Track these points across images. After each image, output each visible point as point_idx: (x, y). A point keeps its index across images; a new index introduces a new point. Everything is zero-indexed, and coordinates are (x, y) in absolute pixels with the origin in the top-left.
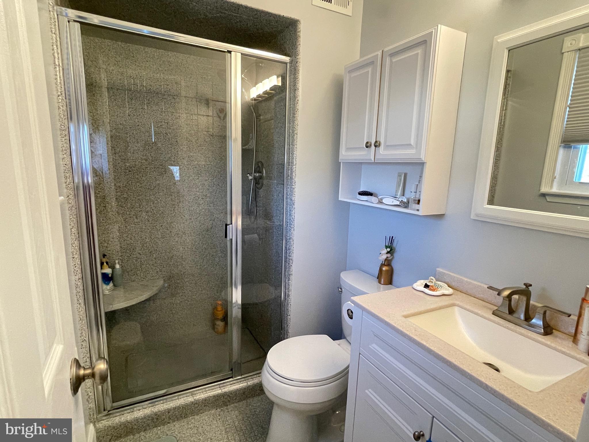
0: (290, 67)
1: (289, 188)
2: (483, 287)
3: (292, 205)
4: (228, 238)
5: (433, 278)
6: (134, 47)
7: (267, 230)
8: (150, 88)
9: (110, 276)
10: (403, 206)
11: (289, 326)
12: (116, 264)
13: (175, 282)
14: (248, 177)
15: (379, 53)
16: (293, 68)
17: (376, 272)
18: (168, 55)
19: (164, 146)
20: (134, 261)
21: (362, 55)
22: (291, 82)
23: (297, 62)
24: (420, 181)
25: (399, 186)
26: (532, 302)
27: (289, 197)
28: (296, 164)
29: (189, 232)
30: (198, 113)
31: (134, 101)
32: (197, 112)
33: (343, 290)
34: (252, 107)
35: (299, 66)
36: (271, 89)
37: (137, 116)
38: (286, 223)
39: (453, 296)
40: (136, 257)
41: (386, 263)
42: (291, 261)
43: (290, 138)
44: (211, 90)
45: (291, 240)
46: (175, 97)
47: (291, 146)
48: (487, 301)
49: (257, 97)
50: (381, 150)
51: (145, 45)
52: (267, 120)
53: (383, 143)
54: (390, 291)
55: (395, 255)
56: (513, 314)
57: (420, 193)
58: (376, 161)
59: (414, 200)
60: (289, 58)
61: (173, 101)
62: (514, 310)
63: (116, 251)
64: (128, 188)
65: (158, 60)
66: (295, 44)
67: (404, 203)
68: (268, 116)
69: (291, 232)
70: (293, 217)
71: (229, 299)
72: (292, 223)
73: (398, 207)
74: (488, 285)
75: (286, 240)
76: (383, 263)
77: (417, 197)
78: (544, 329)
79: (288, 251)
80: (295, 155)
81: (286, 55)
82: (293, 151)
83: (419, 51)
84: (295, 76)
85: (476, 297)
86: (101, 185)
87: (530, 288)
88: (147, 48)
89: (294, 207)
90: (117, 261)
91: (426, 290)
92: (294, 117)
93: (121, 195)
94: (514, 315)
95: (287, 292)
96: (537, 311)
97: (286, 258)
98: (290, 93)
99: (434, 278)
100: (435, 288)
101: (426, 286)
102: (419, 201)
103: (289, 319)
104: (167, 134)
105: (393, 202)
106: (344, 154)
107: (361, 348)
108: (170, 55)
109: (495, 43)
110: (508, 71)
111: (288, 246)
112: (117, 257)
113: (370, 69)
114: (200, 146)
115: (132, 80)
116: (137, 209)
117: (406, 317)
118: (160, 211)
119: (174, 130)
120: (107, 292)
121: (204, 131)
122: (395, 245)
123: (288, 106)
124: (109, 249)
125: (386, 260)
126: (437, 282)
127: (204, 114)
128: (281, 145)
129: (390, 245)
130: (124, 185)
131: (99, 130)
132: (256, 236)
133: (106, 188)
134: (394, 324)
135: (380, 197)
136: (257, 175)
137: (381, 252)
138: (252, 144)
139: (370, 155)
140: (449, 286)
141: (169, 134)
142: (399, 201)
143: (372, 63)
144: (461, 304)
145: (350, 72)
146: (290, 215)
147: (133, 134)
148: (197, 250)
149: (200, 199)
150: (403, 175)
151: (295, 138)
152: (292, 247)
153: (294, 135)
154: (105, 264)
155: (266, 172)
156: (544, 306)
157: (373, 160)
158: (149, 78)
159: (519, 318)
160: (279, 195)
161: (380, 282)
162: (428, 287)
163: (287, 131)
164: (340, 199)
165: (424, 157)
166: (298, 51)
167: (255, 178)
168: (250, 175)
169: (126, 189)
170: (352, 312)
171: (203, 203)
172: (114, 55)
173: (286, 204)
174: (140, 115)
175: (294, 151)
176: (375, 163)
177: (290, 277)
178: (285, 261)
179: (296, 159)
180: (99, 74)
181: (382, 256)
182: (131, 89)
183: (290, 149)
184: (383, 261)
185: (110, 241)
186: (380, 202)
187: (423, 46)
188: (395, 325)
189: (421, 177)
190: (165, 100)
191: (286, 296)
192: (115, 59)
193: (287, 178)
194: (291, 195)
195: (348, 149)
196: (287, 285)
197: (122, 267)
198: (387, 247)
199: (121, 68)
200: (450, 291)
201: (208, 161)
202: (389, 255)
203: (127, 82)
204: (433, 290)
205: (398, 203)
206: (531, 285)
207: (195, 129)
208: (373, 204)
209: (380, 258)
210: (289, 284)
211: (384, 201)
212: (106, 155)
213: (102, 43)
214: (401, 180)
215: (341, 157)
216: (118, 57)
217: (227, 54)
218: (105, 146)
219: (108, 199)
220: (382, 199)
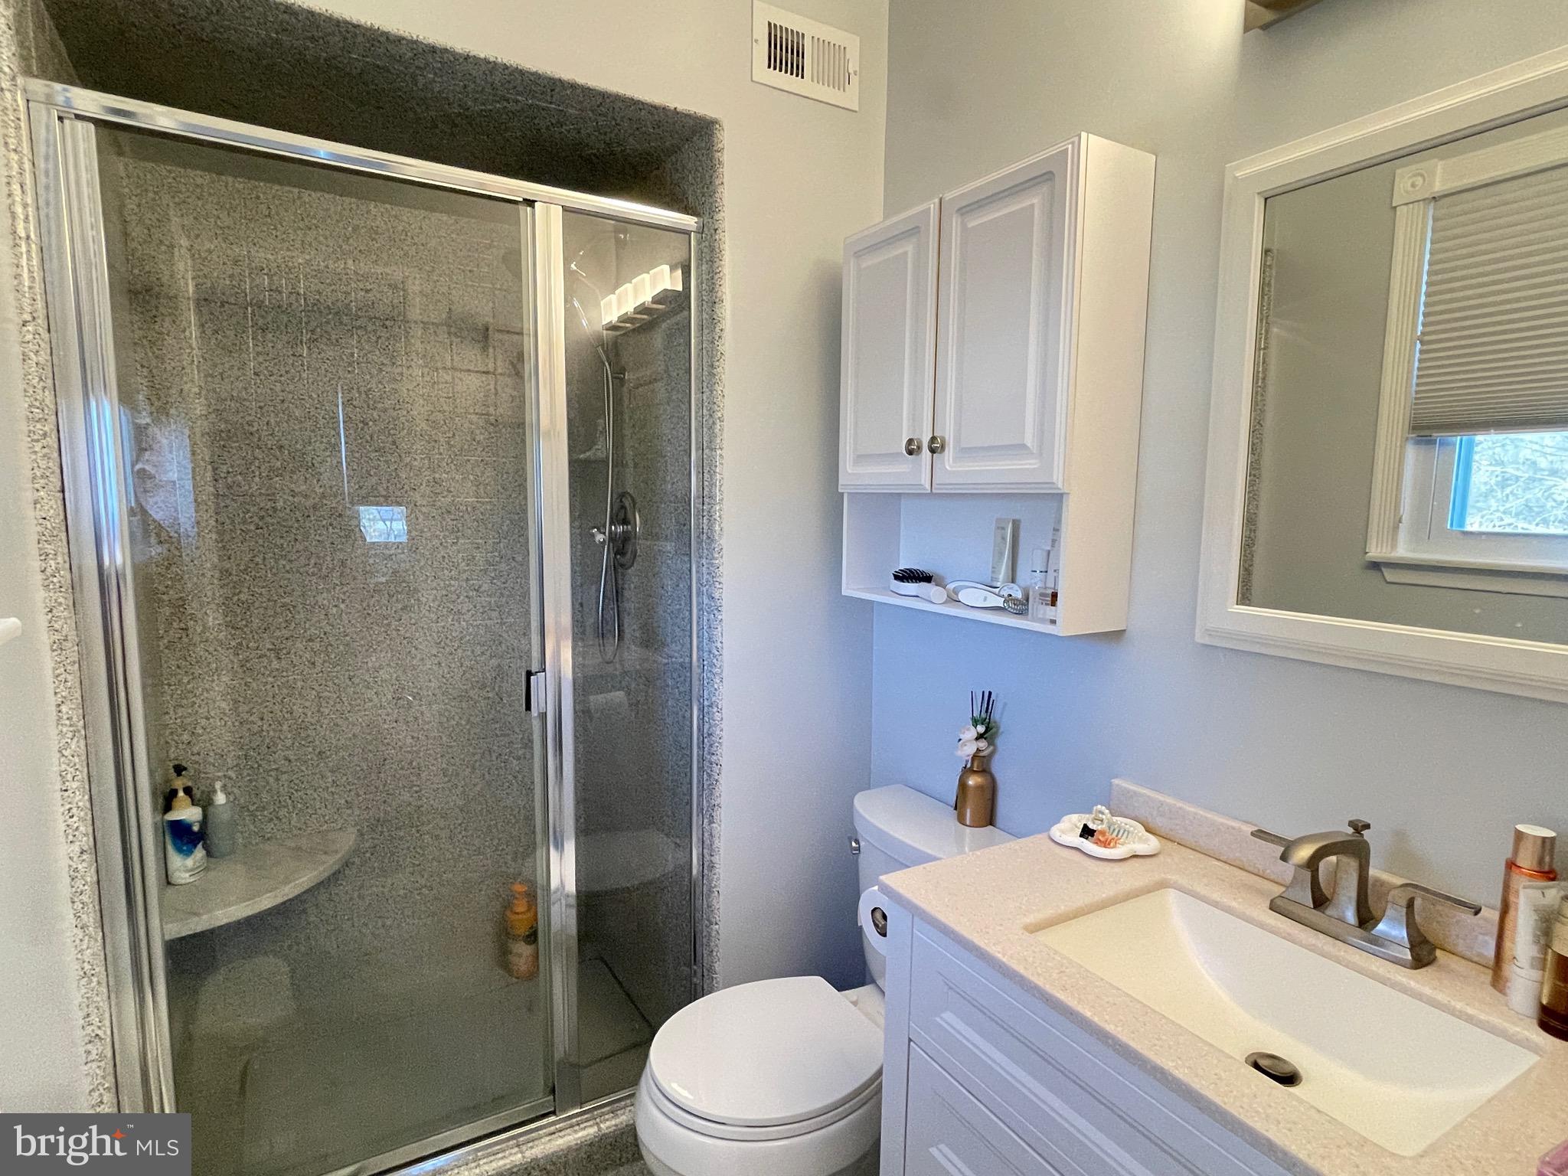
0: (699, 243)
1: (706, 566)
2: (1240, 830)
3: (716, 612)
4: (534, 712)
5: (1104, 808)
6: (269, 191)
7: (650, 679)
8: (318, 300)
9: (196, 828)
10: (1014, 609)
11: (715, 954)
12: (215, 791)
13: (390, 835)
14: (593, 535)
15: (933, 205)
16: (707, 243)
17: (952, 794)
18: (368, 212)
19: (357, 455)
20: (271, 780)
21: (889, 210)
22: (702, 283)
23: (716, 230)
24: (1054, 541)
25: (1002, 554)
26: (1373, 872)
27: (705, 589)
28: (722, 500)
29: (430, 693)
30: (455, 364)
31: (270, 335)
32: (452, 364)
33: (862, 844)
34: (600, 348)
35: (723, 239)
36: (656, 300)
37: (281, 376)
38: (698, 661)
39: (1161, 858)
40: (277, 769)
41: (975, 765)
42: (716, 769)
43: (705, 429)
44: (491, 304)
45: (715, 710)
46: (388, 323)
47: (706, 451)
48: (1251, 869)
49: (618, 321)
50: (948, 458)
51: (304, 184)
52: (642, 382)
53: (951, 441)
54: (987, 850)
55: (999, 741)
56: (1327, 908)
57: (1055, 574)
58: (936, 489)
59: (1042, 595)
60: (696, 219)
61: (384, 334)
62: (1329, 897)
63: (216, 754)
64: (253, 574)
65: (341, 225)
66: (708, 182)
67: (1016, 601)
68: (646, 373)
69: (713, 686)
70: (719, 645)
71: (540, 880)
72: (715, 661)
73: (1001, 613)
74: (1256, 825)
75: (701, 709)
76: (969, 766)
77: (1048, 585)
78: (1411, 950)
79: (706, 740)
80: (718, 476)
81: (687, 210)
82: (712, 465)
83: (1035, 201)
84: (711, 267)
85: (1221, 858)
86: (174, 569)
87: (1365, 832)
88: (308, 192)
89: (720, 617)
90: (218, 785)
91: (1087, 845)
92: (712, 375)
93: (234, 594)
94: (1329, 912)
95: (707, 857)
96: (1390, 898)
97: (702, 759)
98: (700, 311)
99: (1108, 809)
100: (1110, 838)
101: (1087, 832)
102: (1055, 596)
103: (714, 933)
104: (367, 424)
105: (985, 599)
106: (853, 474)
107: (912, 1024)
108: (374, 211)
109: (1228, 181)
110: (1266, 252)
111: (706, 726)
112: (219, 771)
113: (909, 248)
114: (460, 455)
115: (266, 277)
116: (278, 633)
117: (1034, 929)
118: (347, 635)
119: (385, 410)
120: (187, 875)
121: (469, 414)
122: (996, 715)
123: (697, 344)
124: (196, 749)
125: (974, 757)
126: (1115, 819)
127: (472, 368)
128: (682, 448)
129: (983, 715)
130: (242, 568)
131: (167, 414)
132: (619, 696)
133: (189, 578)
134: (1000, 956)
135: (951, 586)
136: (620, 529)
137: (962, 736)
138: (604, 447)
139: (918, 473)
140: (1148, 830)
141: (371, 423)
142: (1003, 596)
143: (914, 232)
144: (1183, 881)
145: (858, 255)
146: (709, 639)
147: (267, 424)
148: (455, 741)
149: (462, 597)
150: (1010, 525)
151: (717, 431)
152: (718, 729)
153: (714, 423)
154: (181, 794)
155: (644, 522)
156: (1407, 885)
157: (928, 486)
158: (315, 273)
159: (1342, 920)
160: (678, 586)
161: (961, 820)
162: (1092, 836)
163: (696, 413)
164: (846, 591)
165: (1061, 478)
166: (719, 200)
167: (613, 538)
168: (598, 529)
169: (248, 578)
170: (885, 917)
171: (468, 611)
172: (215, 213)
173: (699, 610)
174: (287, 372)
175: (716, 466)
176: (932, 495)
177: (714, 814)
178: (701, 769)
179: (721, 486)
180: (170, 263)
181: (965, 748)
182: (263, 302)
183: (705, 461)
184: (967, 761)
185: (198, 727)
186: (953, 600)
187: (1045, 189)
188: (1004, 960)
189: (1056, 530)
190: (359, 332)
191: (705, 867)
192: (216, 222)
193: (698, 537)
194: (710, 586)
195: (860, 458)
196: (706, 834)
197: (233, 801)
198: (975, 722)
199: (233, 247)
200: (1152, 844)
201: (483, 494)
202: (982, 744)
203: (251, 283)
204: (1106, 844)
205: (1000, 602)
206: (1367, 826)
207: (446, 408)
208: (932, 605)
209: (959, 753)
210: (711, 834)
211: (961, 597)
212: (189, 485)
213: (178, 179)
214: (1004, 538)
215: (842, 480)
216: (223, 215)
217: (521, 207)
218: (185, 458)
219: (192, 607)
220: (956, 591)
